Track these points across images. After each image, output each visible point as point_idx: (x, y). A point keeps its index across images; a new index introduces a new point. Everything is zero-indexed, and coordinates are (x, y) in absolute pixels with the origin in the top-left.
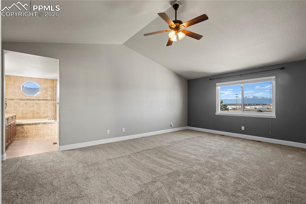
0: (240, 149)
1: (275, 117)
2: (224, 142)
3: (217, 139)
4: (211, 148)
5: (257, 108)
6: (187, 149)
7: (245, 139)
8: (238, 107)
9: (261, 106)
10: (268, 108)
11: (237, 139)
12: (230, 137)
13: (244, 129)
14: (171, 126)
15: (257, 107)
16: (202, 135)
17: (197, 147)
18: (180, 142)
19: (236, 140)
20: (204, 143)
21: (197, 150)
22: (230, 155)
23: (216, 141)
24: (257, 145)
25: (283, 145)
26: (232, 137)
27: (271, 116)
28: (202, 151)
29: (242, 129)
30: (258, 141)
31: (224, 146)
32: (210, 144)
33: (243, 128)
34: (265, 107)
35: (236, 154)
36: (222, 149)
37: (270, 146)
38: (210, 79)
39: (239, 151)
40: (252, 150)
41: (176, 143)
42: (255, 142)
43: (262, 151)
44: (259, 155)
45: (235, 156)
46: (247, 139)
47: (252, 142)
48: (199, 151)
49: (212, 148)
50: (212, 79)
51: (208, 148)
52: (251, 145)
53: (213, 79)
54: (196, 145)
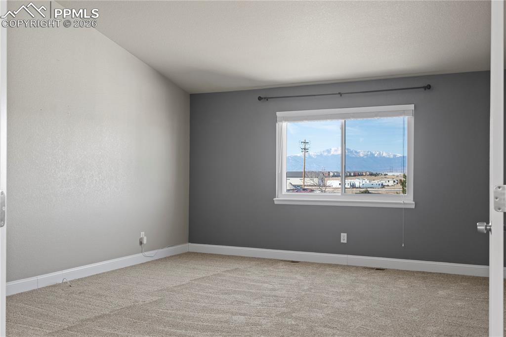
0: (344, 289)
1: (413, 207)
2: (302, 278)
3: (281, 271)
4: (277, 295)
5: (357, 185)
6: (214, 304)
7: (348, 266)
8: (308, 181)
9: (366, 180)
10: (383, 186)
11: (333, 269)
12: (313, 264)
13: (345, 241)
14: (141, 243)
15: (357, 182)
16: (241, 266)
17: (239, 297)
18: (187, 288)
19: (329, 271)
20: (254, 285)
21: (243, 303)
22: (326, 305)
23: (282, 278)
24: (378, 277)
25: (428, 273)
26: (318, 264)
27: (406, 204)
28: (257, 303)
29: (342, 241)
30: (377, 269)
31: (306, 288)
32: (270, 287)
33: (344, 238)
34: (376, 182)
35: (338, 300)
36: (304, 293)
37: (403, 278)
38: (260, 98)
39: (344, 293)
40: (370, 289)
41: (175, 291)
42: (372, 271)
43: (389, 290)
44: (386, 297)
45: (337, 305)
46: (353, 266)
47: (367, 272)
48: (247, 303)
49: (278, 293)
50: (265, 98)
51: (269, 296)
52: (365, 279)
53: (267, 99)
54: (235, 292)
